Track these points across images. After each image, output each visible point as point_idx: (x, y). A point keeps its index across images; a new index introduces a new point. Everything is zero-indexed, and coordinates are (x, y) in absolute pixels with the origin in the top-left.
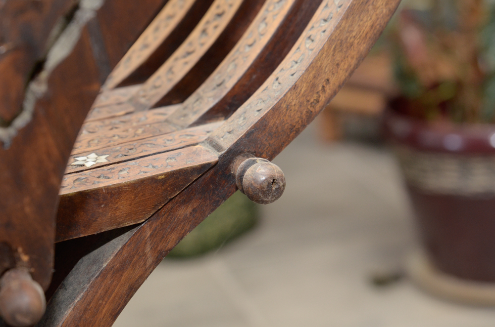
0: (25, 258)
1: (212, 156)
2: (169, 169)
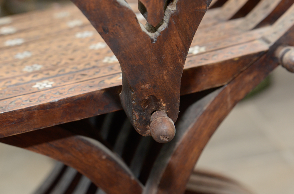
0: (164, 105)
1: (264, 47)
2: (240, 55)
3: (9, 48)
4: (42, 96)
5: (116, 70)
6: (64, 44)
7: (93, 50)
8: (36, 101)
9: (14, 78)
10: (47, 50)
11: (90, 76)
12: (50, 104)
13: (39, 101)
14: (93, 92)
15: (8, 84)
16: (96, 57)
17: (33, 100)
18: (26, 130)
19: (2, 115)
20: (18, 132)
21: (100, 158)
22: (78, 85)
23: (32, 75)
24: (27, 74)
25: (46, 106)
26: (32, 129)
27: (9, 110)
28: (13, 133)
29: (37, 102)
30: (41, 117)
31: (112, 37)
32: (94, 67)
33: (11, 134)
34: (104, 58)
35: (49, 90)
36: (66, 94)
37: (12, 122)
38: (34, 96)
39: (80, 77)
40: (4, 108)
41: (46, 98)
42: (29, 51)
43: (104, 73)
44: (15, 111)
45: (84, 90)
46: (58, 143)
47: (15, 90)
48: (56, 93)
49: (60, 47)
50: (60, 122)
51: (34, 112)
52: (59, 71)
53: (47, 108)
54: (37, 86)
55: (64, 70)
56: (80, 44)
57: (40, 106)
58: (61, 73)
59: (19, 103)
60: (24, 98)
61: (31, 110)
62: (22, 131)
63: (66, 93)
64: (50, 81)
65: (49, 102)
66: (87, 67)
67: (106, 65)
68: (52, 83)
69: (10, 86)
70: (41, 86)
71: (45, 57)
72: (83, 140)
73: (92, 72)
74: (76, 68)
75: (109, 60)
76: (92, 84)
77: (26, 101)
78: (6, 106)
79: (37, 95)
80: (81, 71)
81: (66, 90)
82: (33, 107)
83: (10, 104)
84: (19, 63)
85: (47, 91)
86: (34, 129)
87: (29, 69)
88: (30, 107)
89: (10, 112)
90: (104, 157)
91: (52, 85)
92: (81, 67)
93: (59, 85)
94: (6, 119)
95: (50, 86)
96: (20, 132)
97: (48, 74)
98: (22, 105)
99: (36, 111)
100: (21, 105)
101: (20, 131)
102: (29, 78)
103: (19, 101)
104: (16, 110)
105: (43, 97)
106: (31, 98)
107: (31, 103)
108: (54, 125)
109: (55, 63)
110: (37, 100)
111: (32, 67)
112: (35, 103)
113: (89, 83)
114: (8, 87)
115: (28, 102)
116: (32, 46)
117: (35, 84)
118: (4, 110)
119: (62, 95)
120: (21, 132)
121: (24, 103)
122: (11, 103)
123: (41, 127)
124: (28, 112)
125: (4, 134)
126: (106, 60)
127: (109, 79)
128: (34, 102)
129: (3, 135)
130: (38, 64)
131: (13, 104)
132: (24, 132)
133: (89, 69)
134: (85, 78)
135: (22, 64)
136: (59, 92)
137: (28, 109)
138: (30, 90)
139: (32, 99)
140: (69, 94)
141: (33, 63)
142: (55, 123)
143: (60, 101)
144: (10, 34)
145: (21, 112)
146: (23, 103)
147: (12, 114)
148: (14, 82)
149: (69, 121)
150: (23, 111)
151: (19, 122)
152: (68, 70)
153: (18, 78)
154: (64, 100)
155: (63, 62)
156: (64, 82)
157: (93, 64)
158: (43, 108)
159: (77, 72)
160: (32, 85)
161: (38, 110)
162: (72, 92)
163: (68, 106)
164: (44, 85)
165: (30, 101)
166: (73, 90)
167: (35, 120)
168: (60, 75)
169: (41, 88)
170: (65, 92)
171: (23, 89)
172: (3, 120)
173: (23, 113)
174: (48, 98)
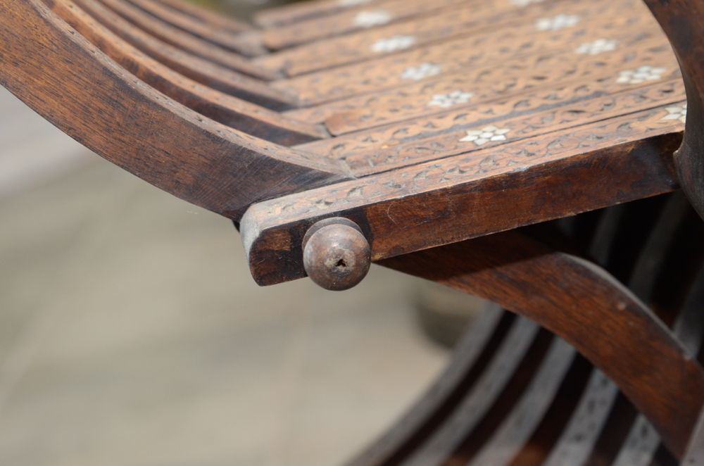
3: (384, 55)
4: (487, 159)
5: (654, 101)
6: (515, 44)
7: (586, 55)
8: (476, 171)
9: (412, 121)
10: (474, 58)
11: (593, 115)
12: (508, 179)
13: (481, 172)
14: (607, 149)
15: (401, 135)
16: (598, 72)
17: (468, 169)
18: (453, 238)
19: (400, 203)
20: (434, 242)
21: (613, 308)
22: (567, 135)
23: (454, 114)
24: (442, 114)
25: (501, 182)
26: (466, 236)
27: (415, 191)
28: (425, 245)
29: (478, 172)
30: (487, 207)
31: (676, 12)
32: (598, 94)
33: (420, 247)
34: (617, 74)
35: (502, 147)
36: (544, 156)
37: (423, 218)
38: (467, 160)
39: (568, 116)
40: (404, 186)
41: (498, 164)
42: (433, 63)
43: (626, 107)
44: (430, 194)
45: (584, 146)
46: (516, 270)
47: (420, 148)
48: (519, 153)
49: (504, 50)
50: (529, 221)
51: (473, 197)
52: (516, 105)
53: (502, 188)
54: (471, 137)
55: (527, 103)
56: (551, 45)
57: (485, 181)
58: (520, 109)
59: (437, 176)
60: (445, 164)
61: (465, 192)
62: (445, 239)
63: (544, 153)
64: (500, 128)
65: (506, 174)
66: (581, 93)
67: (627, 89)
68: (505, 131)
69: (407, 138)
70: (479, 138)
71: (473, 75)
72: (573, 265)
73: (595, 105)
74: (555, 98)
75: (632, 77)
76: (600, 132)
77: (452, 170)
78: (408, 183)
79: (476, 158)
80: (567, 103)
81: (542, 146)
82: (471, 184)
83: (415, 179)
84: (416, 89)
85: (496, 149)
86: (470, 236)
87: (443, 101)
88: (464, 185)
89: (419, 195)
90: (622, 306)
91: (504, 135)
92: (566, 94)
93: (522, 135)
94: (409, 213)
95: (502, 138)
96: (439, 243)
97: (490, 111)
98: (444, 181)
99: (477, 193)
100: (441, 180)
101: (440, 240)
102: (447, 122)
103: (436, 171)
104: (432, 191)
105: (491, 163)
106: (462, 165)
107: (464, 175)
108: (516, 226)
109: (501, 87)
110: (476, 168)
111: (448, 97)
112: (474, 175)
113: (595, 129)
114: (401, 141)
115: (457, 172)
116: (436, 51)
117: (466, 135)
118: (404, 191)
119: (533, 157)
120: (443, 242)
121: (448, 175)
122: (418, 175)
123: (486, 231)
124: (458, 195)
125: (405, 247)
126: (623, 79)
127: (640, 119)
128: (472, 173)
129: (403, 248)
130: (462, 91)
131: (422, 178)
132: (448, 242)
133: (587, 98)
134: (582, 119)
135: (422, 92)
136: (525, 151)
137: (460, 190)
138: (456, 148)
139: (467, 167)
140: (551, 154)
141: (449, 89)
142: (519, 222)
143: (531, 170)
144: (378, 27)
145: (442, 195)
146: (446, 176)
147: (423, 201)
148: (414, 130)
149: (550, 219)
150: (448, 193)
151: (437, 220)
152: (535, 103)
153: (422, 123)
154: (540, 167)
155: (521, 84)
156: (534, 128)
157: (594, 87)
158: (493, 187)
159: (558, 105)
160: (457, 137)
161: (482, 190)
162: (556, 149)
163: (548, 182)
164: (488, 135)
165: (462, 172)
166: (558, 146)
167: (474, 216)
168: (520, 114)
169: (480, 142)
170: (539, 151)
171: (439, 145)
172: (404, 213)
173: (447, 199)
174: (503, 163)
